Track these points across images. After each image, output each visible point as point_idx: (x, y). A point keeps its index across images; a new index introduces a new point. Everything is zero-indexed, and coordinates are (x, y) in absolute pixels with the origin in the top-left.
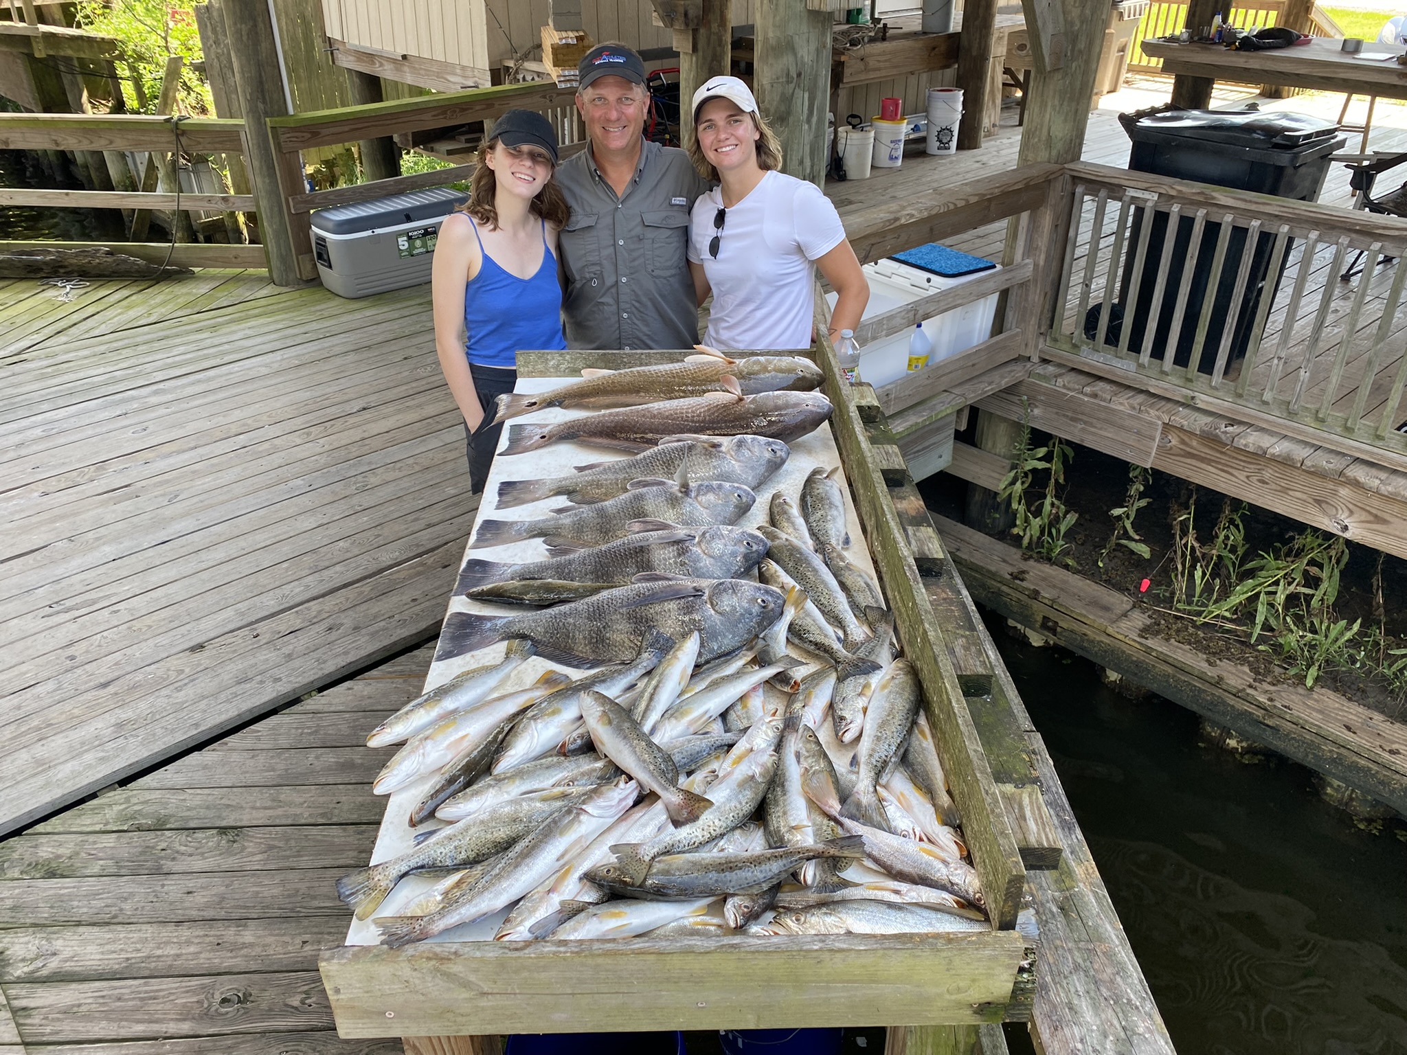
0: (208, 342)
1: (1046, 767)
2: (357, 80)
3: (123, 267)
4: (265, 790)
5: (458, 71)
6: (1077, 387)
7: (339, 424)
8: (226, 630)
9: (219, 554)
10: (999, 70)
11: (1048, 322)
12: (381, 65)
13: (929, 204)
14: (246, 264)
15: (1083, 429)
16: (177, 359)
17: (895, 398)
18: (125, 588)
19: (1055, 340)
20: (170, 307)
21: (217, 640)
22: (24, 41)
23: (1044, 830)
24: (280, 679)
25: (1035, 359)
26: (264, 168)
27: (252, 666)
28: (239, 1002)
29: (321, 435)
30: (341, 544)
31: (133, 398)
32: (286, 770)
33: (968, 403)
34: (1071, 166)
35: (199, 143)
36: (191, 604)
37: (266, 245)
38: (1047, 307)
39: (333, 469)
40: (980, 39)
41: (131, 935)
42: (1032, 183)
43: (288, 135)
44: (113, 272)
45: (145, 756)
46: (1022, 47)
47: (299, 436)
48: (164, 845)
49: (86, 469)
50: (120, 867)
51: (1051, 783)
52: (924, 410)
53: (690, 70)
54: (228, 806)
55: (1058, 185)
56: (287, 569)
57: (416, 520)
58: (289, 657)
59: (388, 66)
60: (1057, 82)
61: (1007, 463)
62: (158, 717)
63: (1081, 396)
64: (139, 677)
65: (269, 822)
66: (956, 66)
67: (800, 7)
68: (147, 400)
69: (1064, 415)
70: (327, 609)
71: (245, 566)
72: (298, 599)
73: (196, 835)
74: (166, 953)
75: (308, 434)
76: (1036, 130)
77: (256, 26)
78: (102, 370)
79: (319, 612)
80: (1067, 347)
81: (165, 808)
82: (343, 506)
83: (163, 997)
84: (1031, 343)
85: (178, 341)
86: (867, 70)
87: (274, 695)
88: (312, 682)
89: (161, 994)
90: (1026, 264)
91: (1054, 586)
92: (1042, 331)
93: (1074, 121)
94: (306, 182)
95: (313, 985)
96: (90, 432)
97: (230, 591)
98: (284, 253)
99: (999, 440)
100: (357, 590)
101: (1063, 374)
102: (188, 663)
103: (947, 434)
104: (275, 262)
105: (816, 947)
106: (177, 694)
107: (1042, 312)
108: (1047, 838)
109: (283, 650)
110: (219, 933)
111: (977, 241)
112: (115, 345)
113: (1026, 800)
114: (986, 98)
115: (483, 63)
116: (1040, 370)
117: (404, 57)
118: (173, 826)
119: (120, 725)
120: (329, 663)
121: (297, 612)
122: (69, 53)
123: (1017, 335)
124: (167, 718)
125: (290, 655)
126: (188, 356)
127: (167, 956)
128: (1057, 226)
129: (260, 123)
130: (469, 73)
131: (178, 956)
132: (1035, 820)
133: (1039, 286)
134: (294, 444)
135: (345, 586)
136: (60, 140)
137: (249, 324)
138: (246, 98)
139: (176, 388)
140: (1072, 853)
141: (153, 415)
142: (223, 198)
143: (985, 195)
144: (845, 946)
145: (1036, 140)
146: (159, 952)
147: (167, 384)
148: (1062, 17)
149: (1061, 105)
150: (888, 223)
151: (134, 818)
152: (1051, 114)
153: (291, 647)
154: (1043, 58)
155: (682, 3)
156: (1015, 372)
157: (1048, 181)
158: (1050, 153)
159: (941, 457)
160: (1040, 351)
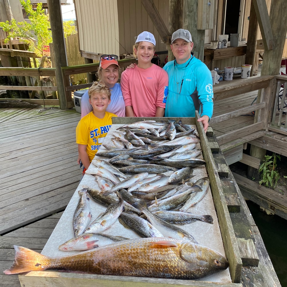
0: (42, 123)
1: (259, 236)
2: (87, 61)
3: (24, 105)
4: (39, 239)
6: (279, 138)
8: (35, 195)
9: (37, 175)
10: (258, 56)
11: (270, 120)
12: (93, 56)
13: (234, 85)
14: (54, 104)
15: (281, 150)
16: (34, 127)
17: (225, 139)
18: (11, 184)
19: (273, 125)
20: (35, 114)
21: (32, 198)
22: (9, 53)
23: (253, 253)
24: (47, 209)
25: (267, 130)
26: (60, 80)
27: (40, 205)
31: (22, 136)
32: (45, 234)
33: (247, 142)
35: (45, 74)
36: (27, 188)
37: (59, 100)
38: (270, 115)
39: (69, 155)
40: (252, 47)
42: (264, 80)
43: (66, 71)
44: (22, 106)
45: (8, 228)
46: (261, 44)
49: (7, 153)
51: (260, 242)
52: (234, 143)
53: (171, 54)
54: (28, 243)
55: (272, 81)
56: (53, 180)
58: (50, 203)
59: (95, 57)
60: (271, 53)
61: (259, 160)
62: (14, 217)
63: (281, 141)
64: (11, 207)
65: (38, 248)
66: (245, 55)
67: (195, 29)
68: (25, 136)
69: (276, 146)
70: (62, 191)
71: (42, 179)
72: (55, 188)
74: (5, 283)
75: (64, 146)
76: (266, 66)
77: (60, 44)
78: (15, 129)
80: (276, 127)
81: (12, 242)
82: (70, 165)
84: (266, 126)
85: (35, 122)
86: (220, 55)
87: (45, 213)
88: (56, 210)
90: (264, 103)
91: (274, 197)
92: (269, 122)
93: (277, 63)
94: (70, 83)
96: (10, 144)
97: (38, 185)
98: (64, 101)
99: (257, 154)
101: (275, 134)
102: (23, 203)
103: (241, 150)
104: (62, 104)
105: (172, 283)
106: (20, 212)
107: (269, 117)
108: (254, 256)
109: (49, 201)
112: (19, 123)
113: (248, 244)
114: (254, 63)
116: (268, 133)
117: (99, 54)
119: (4, 219)
120: (61, 205)
121: (54, 191)
122: (19, 55)
123: (260, 123)
124: (16, 218)
125: (51, 203)
126: (36, 126)
127: (5, 284)
128: (272, 93)
129: (60, 68)
131: (8, 284)
132: (251, 250)
133: (267, 109)
135: (68, 185)
136: (12, 73)
137: (53, 119)
138: (57, 63)
139: (32, 134)
140: (266, 264)
141: (26, 140)
142: (50, 88)
143: (251, 83)
144: (182, 284)
145: (266, 69)
146: (4, 283)
147: (30, 133)
148: (272, 35)
149: (273, 59)
150: (222, 90)
151: (3, 244)
152: (270, 62)
153: (51, 201)
154: (267, 46)
155: (169, 37)
156: (261, 134)
157: (269, 80)
158: (270, 72)
159: (239, 157)
160: (268, 128)
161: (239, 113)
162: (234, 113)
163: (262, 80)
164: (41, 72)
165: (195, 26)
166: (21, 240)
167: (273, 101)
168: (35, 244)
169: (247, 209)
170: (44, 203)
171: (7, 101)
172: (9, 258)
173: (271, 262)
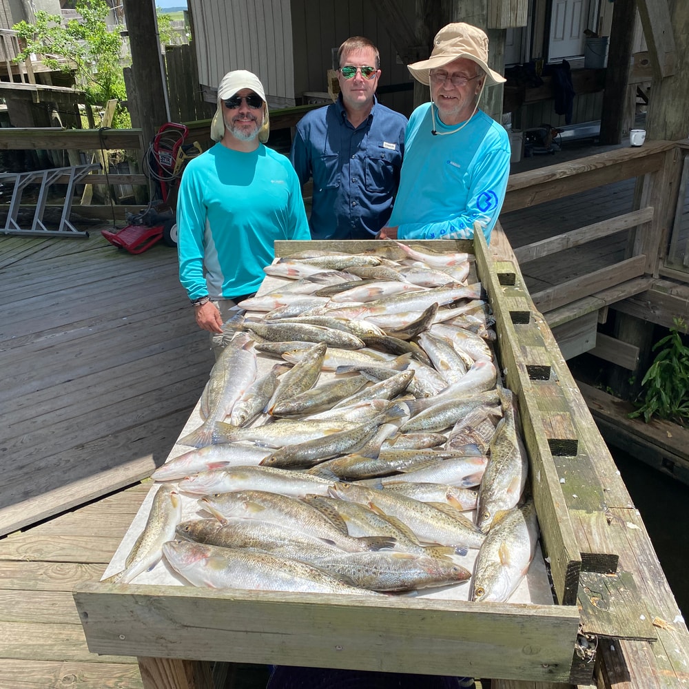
8: (99, 436)
9: (100, 389)
11: (665, 250)
13: (577, 166)
16: (92, 272)
17: (554, 299)
19: (671, 263)
21: (92, 442)
22: (29, 93)
25: (656, 276)
28: (76, 680)
29: (174, 319)
30: (178, 385)
31: (63, 295)
33: (608, 304)
34: (681, 142)
35: (115, 143)
36: (80, 420)
38: (664, 240)
39: (178, 339)
40: (620, 72)
41: (12, 630)
42: (652, 153)
45: (38, 513)
47: (160, 319)
48: (41, 571)
49: (30, 336)
50: (13, 584)
52: (574, 308)
55: (672, 155)
56: (142, 400)
58: (136, 456)
60: (670, 85)
61: (637, 349)
64: (42, 464)
66: (604, 90)
68: (71, 296)
72: (146, 419)
73: (62, 567)
74: (34, 643)
75: (165, 318)
76: (655, 118)
78: (48, 278)
79: (159, 427)
80: (680, 268)
81: (47, 548)
82: (181, 362)
83: (28, 673)
84: (654, 265)
85: (95, 261)
86: (541, 93)
87: (124, 478)
88: (149, 471)
89: (26, 670)
90: (650, 210)
92: (661, 256)
93: (683, 111)
95: (124, 674)
96: (35, 314)
99: (631, 333)
101: (677, 286)
102: (72, 456)
103: (592, 326)
106: (64, 476)
107: (661, 244)
109: (132, 451)
110: (69, 632)
112: (57, 264)
114: (625, 110)
115: (291, 94)
116: (661, 283)
118: (50, 559)
121: (144, 427)
122: (53, 100)
123: (643, 258)
125: (136, 454)
126: (99, 271)
127: (34, 645)
128: (671, 183)
129: (150, 129)
130: (282, 101)
131: (41, 646)
133: (658, 224)
134: (155, 324)
136: (36, 143)
138: (143, 116)
139: (89, 289)
141: (73, 305)
142: (128, 177)
143: (618, 160)
146: (29, 642)
147: (84, 287)
148: (673, 40)
149: (673, 100)
150: (547, 178)
151: (26, 552)
152: (666, 106)
153: (138, 449)
154: (659, 68)
155: (415, 48)
156: (642, 285)
157: (664, 152)
158: (666, 134)
159: (588, 342)
160: (660, 271)
161: (588, 235)
162: (577, 233)
163: (646, 152)
164: (106, 139)
165: (481, 21)
166: (68, 542)
167: (672, 204)
168: (102, 551)
169: (612, 468)
170: (121, 454)
171: (27, 211)
172: (41, 585)
173: (671, 594)
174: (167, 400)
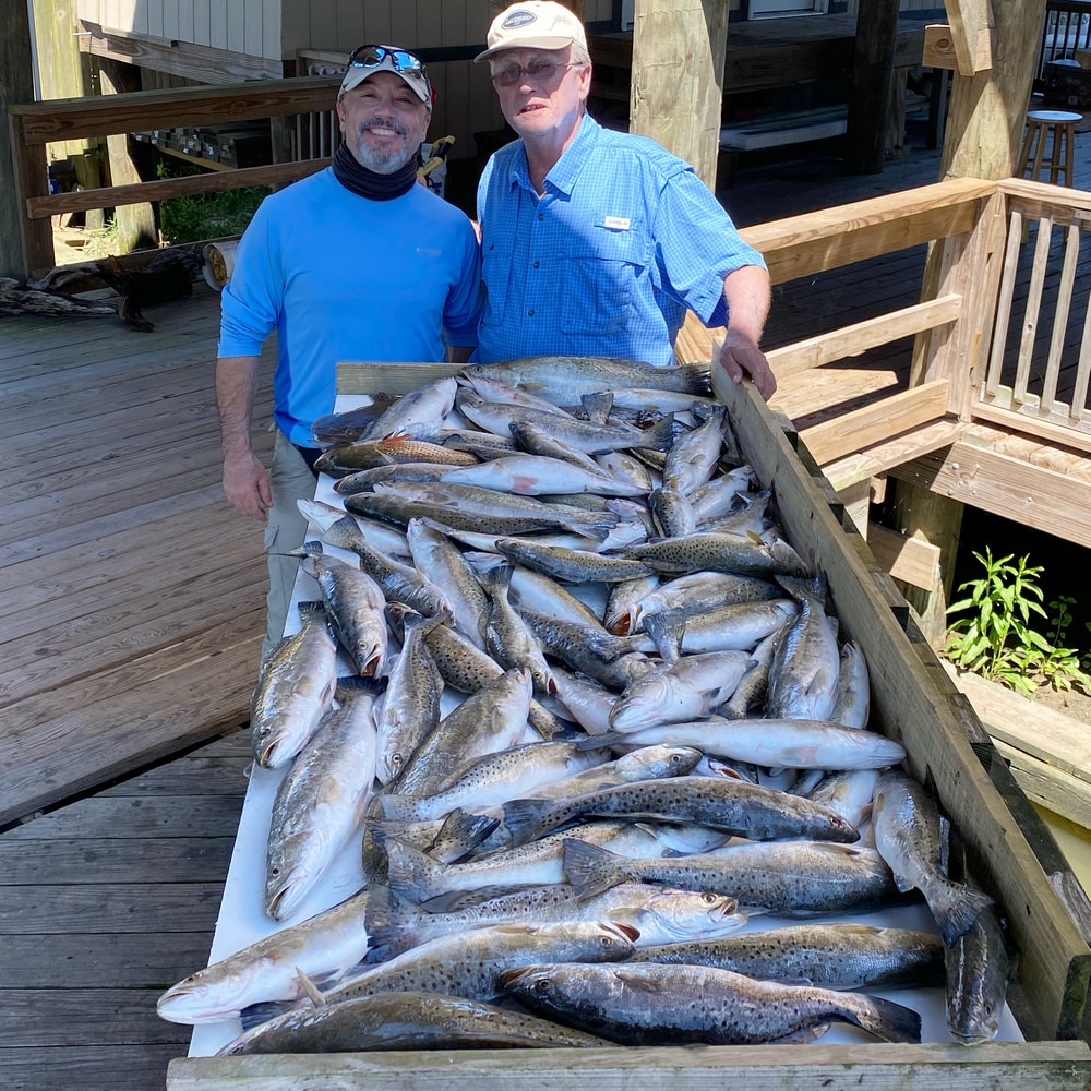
5: (242, 62)
6: (1022, 453)
7: (77, 474)
10: (902, 83)
11: (982, 373)
12: (147, 53)
29: (55, 488)
30: (79, 622)
33: (883, 469)
42: (960, 200)
43: (34, 125)
47: (27, 488)
55: (991, 205)
57: (177, 594)
59: (155, 55)
63: (1028, 465)
69: (1007, 489)
75: (39, 486)
76: (963, 139)
79: (49, 708)
80: (1006, 403)
84: (962, 398)
90: (953, 301)
92: (975, 382)
93: (1008, 130)
100: (101, 681)
101: (1004, 437)
111: (883, 279)
116: (973, 431)
117: (175, 44)
123: (943, 386)
128: (989, 255)
130: (256, 64)
133: (969, 327)
134: (18, 498)
143: (904, 212)
145: (963, 150)
150: (786, 241)
152: (980, 121)
153: (11, 751)
156: (944, 433)
157: (978, 201)
158: (980, 167)
160: (973, 408)
161: (850, 342)
162: (833, 339)
163: (950, 199)
174: (58, 653)
